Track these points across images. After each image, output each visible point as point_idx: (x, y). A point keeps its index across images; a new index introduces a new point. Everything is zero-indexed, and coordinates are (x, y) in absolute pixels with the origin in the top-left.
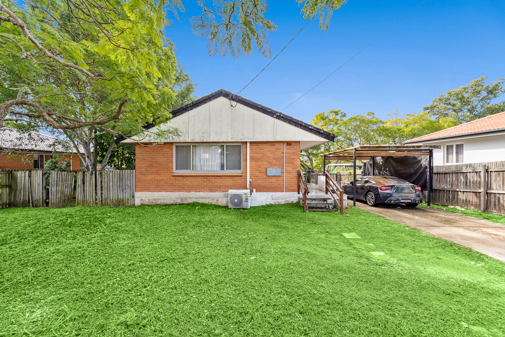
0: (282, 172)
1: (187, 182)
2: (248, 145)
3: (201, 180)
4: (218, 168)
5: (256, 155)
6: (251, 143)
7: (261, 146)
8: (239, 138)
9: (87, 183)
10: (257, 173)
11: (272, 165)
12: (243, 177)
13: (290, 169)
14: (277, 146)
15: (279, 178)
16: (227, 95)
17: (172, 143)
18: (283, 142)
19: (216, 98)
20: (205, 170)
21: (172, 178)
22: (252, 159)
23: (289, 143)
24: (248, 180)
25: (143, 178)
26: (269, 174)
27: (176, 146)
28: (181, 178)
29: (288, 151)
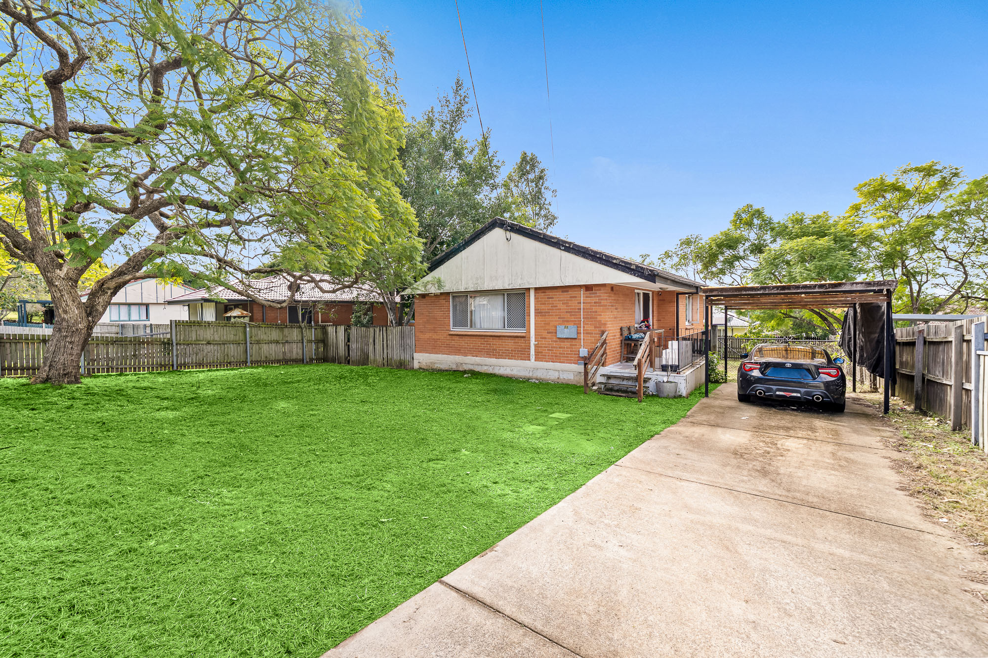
0: (578, 333)
1: (463, 342)
2: (532, 293)
3: (478, 341)
4: (500, 325)
5: (543, 307)
6: (536, 289)
7: (550, 293)
8: (518, 284)
9: (377, 341)
10: (545, 334)
11: (565, 322)
12: (525, 338)
13: (590, 328)
14: (571, 293)
15: (574, 342)
16: (502, 224)
17: (448, 294)
18: (580, 286)
19: (490, 230)
20: (485, 327)
21: (448, 337)
22: (538, 312)
23: (588, 288)
24: (533, 342)
25: (421, 336)
26: (559, 335)
27: (453, 297)
28: (457, 338)
29: (589, 300)
